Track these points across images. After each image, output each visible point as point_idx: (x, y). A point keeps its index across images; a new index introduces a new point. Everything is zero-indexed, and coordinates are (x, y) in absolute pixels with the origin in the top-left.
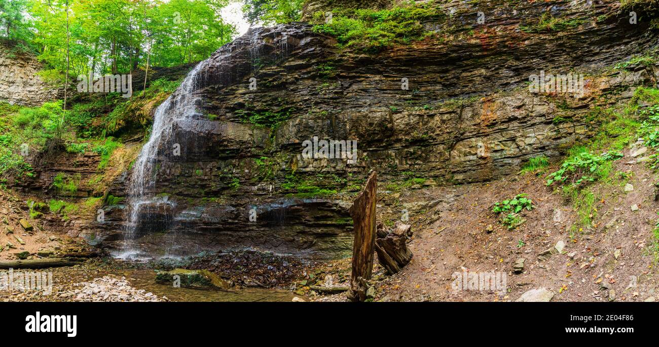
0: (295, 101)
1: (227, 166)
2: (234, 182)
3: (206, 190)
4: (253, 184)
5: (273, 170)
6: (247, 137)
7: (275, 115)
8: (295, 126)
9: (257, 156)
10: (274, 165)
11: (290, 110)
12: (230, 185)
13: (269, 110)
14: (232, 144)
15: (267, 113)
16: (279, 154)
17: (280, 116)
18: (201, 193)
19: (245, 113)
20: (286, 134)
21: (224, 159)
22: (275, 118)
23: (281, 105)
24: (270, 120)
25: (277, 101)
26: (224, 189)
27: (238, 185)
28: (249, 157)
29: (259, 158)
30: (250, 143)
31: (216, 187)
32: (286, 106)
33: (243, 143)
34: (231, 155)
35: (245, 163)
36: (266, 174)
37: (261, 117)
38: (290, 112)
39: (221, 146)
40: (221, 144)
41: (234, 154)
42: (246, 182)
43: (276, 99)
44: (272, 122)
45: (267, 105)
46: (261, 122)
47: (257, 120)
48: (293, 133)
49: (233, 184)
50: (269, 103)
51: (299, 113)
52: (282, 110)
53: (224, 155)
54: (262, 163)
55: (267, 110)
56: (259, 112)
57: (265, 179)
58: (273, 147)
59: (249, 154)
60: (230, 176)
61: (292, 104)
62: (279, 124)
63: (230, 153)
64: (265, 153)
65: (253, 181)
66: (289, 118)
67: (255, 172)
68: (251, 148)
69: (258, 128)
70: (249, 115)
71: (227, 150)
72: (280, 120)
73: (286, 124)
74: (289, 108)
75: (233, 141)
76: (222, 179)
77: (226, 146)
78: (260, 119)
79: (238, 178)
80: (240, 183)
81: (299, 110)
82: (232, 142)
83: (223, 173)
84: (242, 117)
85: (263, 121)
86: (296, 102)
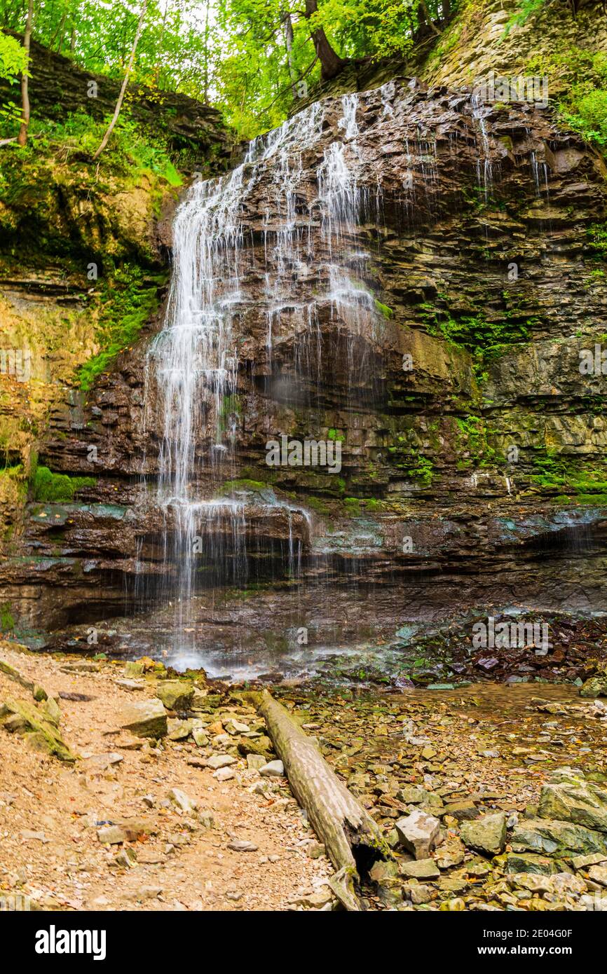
0: (541, 304)
1: (403, 429)
2: (421, 467)
3: (355, 480)
4: (465, 474)
5: (496, 446)
6: (444, 373)
7: (493, 327)
8: (547, 360)
9: (460, 414)
10: (499, 435)
11: (529, 323)
12: (411, 473)
13: (477, 313)
14: (421, 381)
15: (473, 319)
16: (508, 415)
17: (502, 332)
18: (339, 487)
19: (437, 314)
20: (531, 374)
21: (397, 412)
22: (489, 335)
23: (509, 309)
24: (478, 336)
25: (496, 297)
26: (394, 480)
27: (430, 474)
28: (446, 413)
29: (464, 419)
30: (449, 384)
31: (381, 476)
32: (524, 313)
33: (439, 381)
34: (413, 405)
35: (442, 426)
36: (484, 453)
37: (460, 328)
38: (527, 326)
39: (397, 383)
40: (402, 378)
41: (420, 406)
42: (448, 468)
43: (496, 291)
44: (478, 342)
45: (476, 303)
46: (460, 337)
47: (454, 332)
48: (545, 374)
49: (420, 471)
50: (482, 298)
51: (547, 330)
52: (509, 321)
53: (399, 403)
54: (473, 430)
55: (474, 314)
56: (457, 315)
57: (483, 464)
58: (488, 397)
59: (448, 408)
60: (413, 452)
61: (536, 308)
62: (501, 348)
63: (414, 401)
64: (475, 409)
65: (461, 466)
66: (526, 339)
67: (464, 448)
68: (450, 394)
69: (455, 351)
70: (443, 318)
71: (411, 394)
72: (502, 340)
73: (522, 351)
74: (528, 318)
75: (424, 375)
76: (391, 458)
77: (411, 384)
78: (459, 331)
79: (430, 459)
80: (434, 469)
81: (547, 325)
82: (423, 377)
83: (397, 444)
84: (431, 321)
85: (463, 336)
86: (544, 307)
